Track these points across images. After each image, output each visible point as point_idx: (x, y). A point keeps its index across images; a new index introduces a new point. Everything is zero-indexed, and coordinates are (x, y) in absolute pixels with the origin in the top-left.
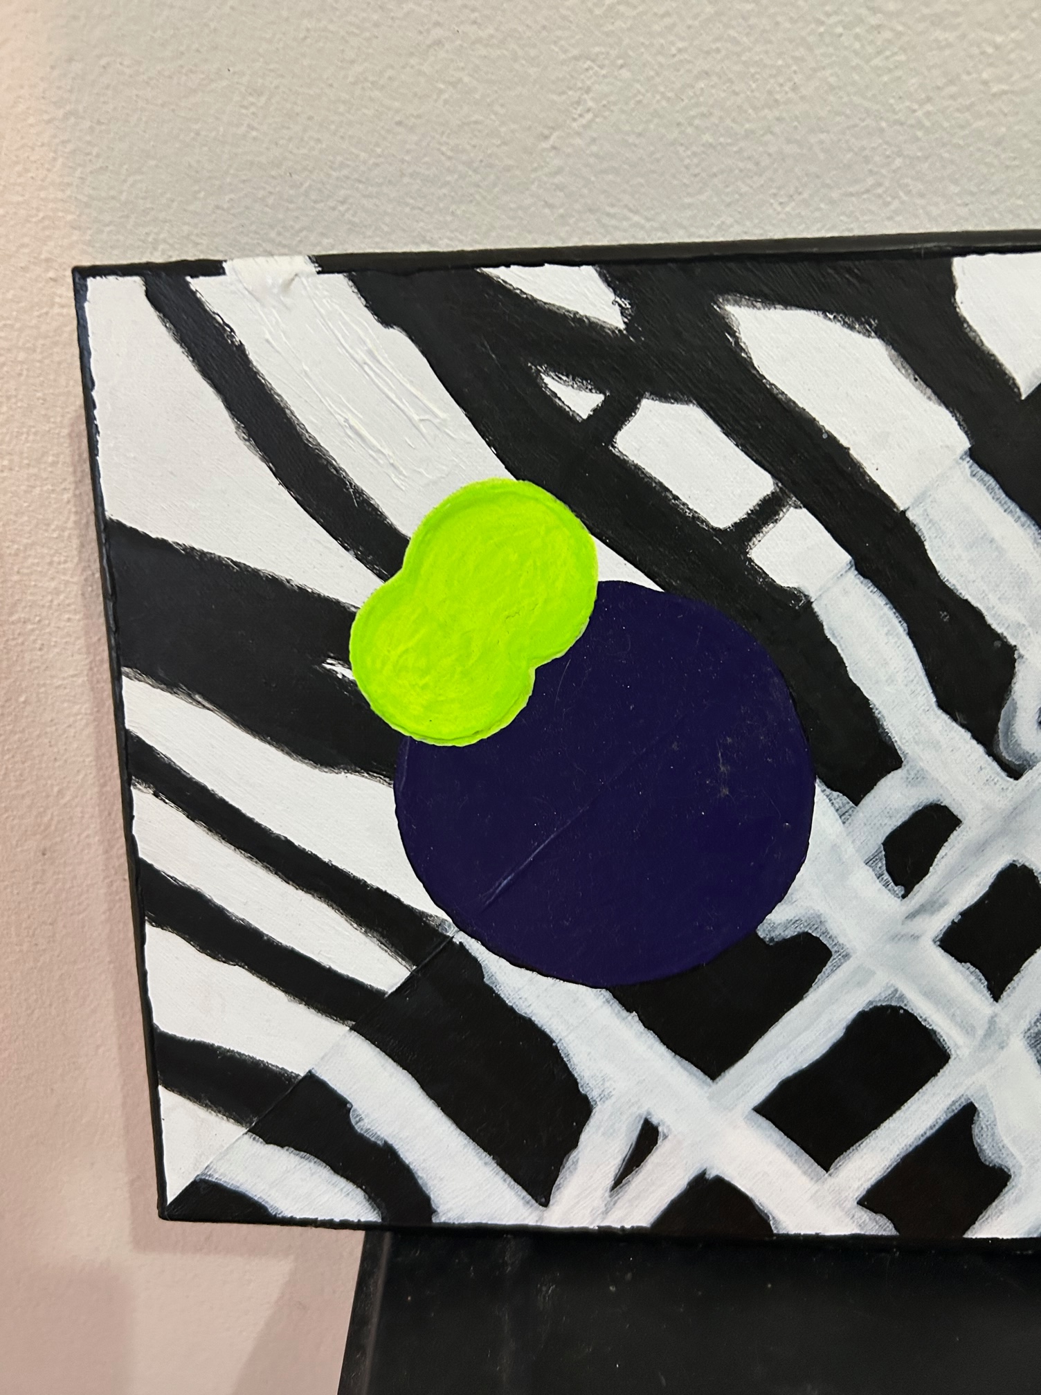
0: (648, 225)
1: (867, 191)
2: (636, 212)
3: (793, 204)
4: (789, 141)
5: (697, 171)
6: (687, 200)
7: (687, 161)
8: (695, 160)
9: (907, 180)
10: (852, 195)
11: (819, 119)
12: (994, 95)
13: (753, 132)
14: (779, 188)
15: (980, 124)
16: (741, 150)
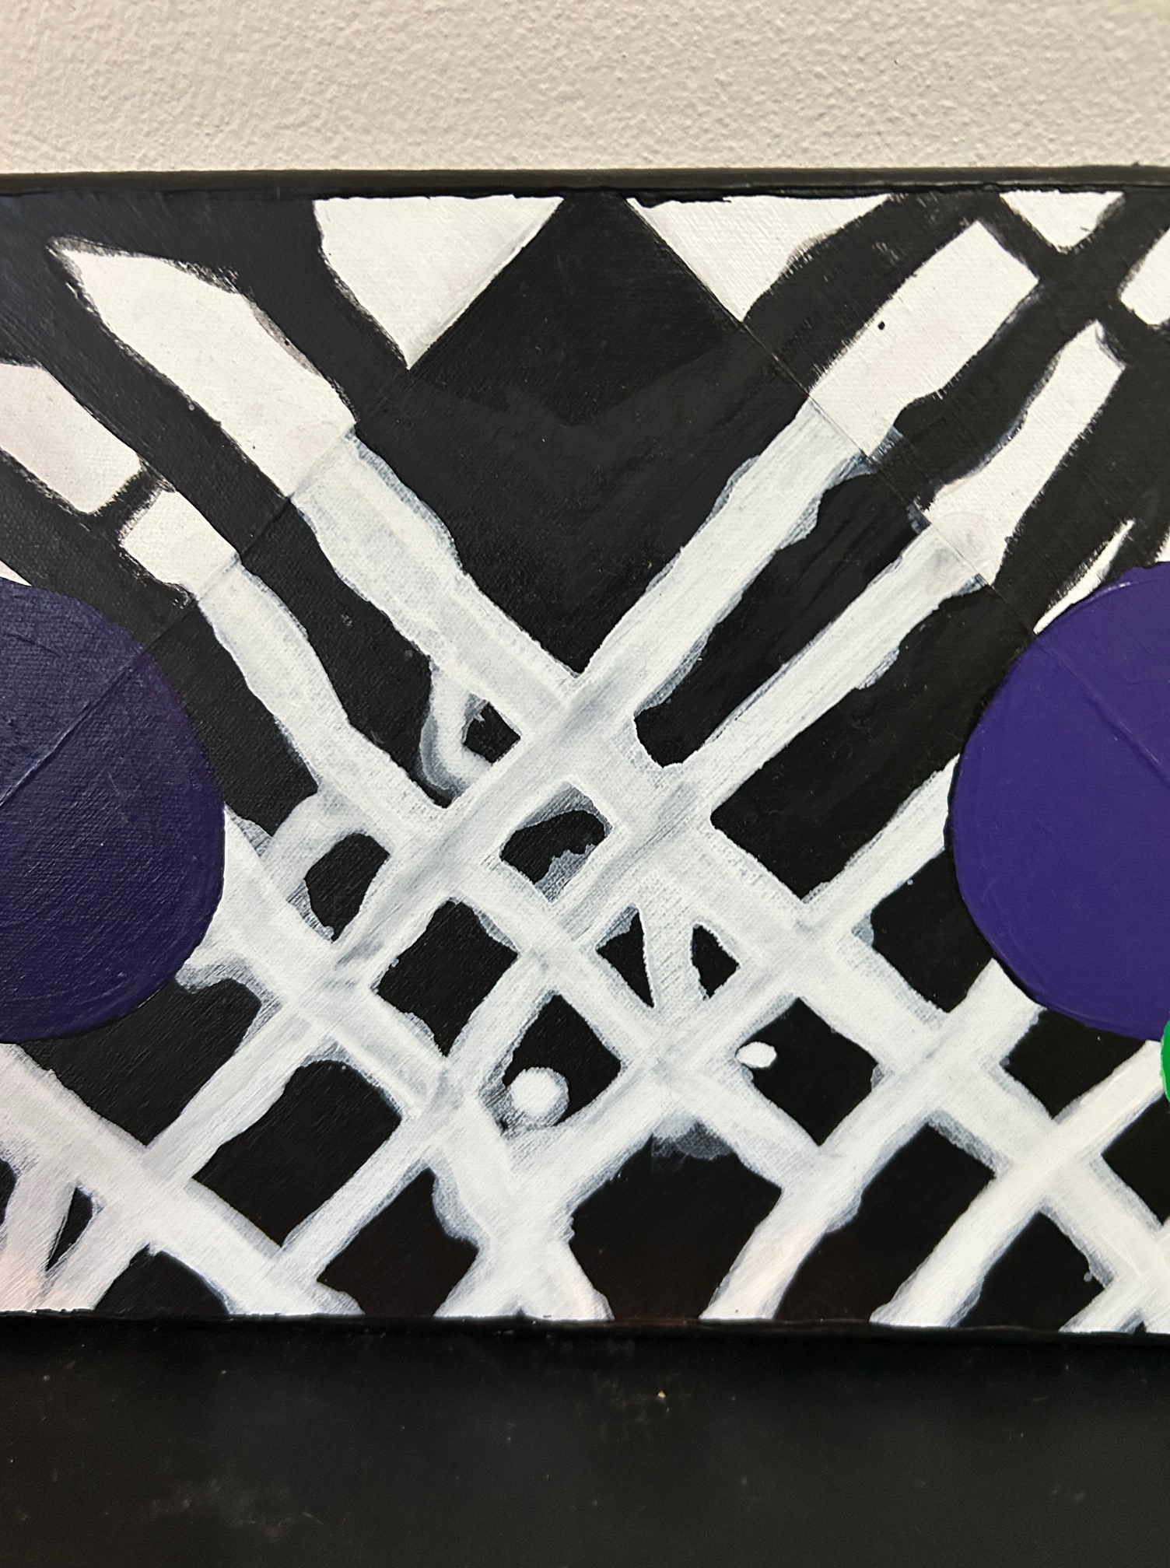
0: (60, 156)
1: (303, 124)
2: (44, 141)
3: (221, 136)
5: (105, 93)
7: (91, 81)
8: (101, 80)
9: (346, 112)
10: (287, 127)
13: (161, 48)
14: (203, 117)
16: (151, 70)
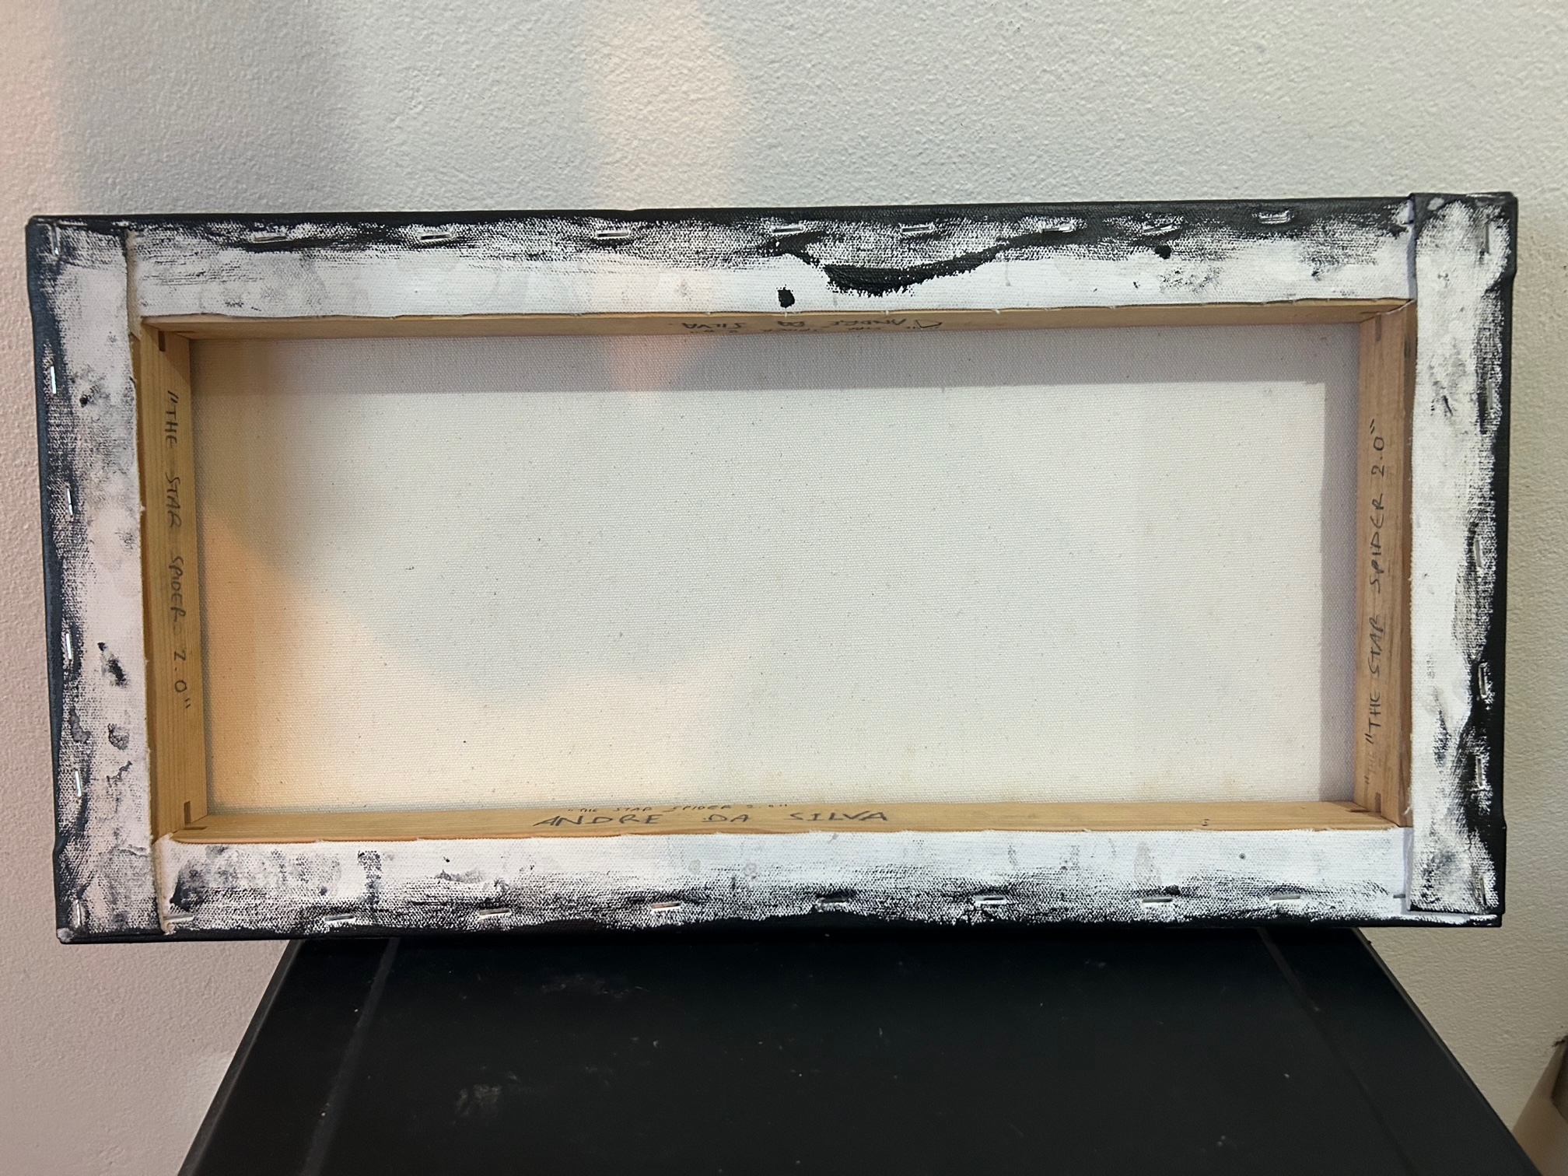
4: (560, 127)
6: (497, 164)
11: (578, 113)
12: (692, 101)
15: (685, 119)
